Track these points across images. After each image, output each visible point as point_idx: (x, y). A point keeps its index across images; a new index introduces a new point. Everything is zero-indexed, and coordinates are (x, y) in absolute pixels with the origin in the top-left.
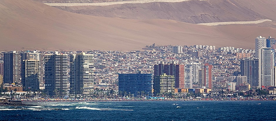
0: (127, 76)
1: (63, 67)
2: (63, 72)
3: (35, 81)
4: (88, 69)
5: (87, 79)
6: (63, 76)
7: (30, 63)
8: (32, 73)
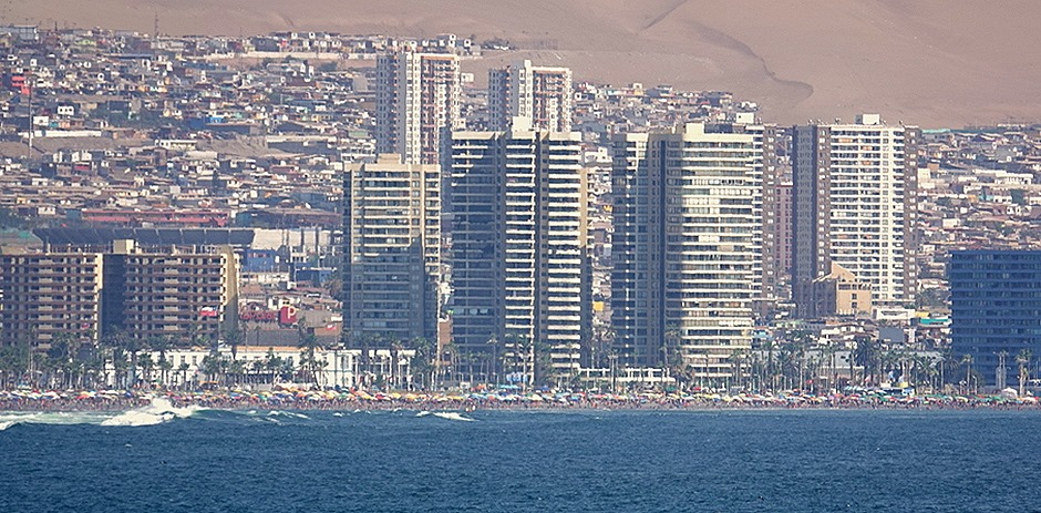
0: (998, 262)
1: (553, 209)
2: (554, 238)
3: (405, 287)
4: (714, 220)
5: (709, 276)
6: (551, 261)
7: (376, 183)
8: (390, 243)
